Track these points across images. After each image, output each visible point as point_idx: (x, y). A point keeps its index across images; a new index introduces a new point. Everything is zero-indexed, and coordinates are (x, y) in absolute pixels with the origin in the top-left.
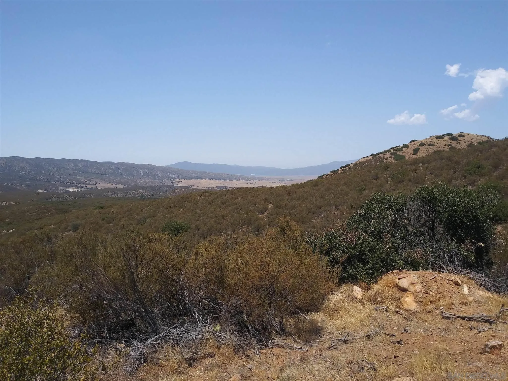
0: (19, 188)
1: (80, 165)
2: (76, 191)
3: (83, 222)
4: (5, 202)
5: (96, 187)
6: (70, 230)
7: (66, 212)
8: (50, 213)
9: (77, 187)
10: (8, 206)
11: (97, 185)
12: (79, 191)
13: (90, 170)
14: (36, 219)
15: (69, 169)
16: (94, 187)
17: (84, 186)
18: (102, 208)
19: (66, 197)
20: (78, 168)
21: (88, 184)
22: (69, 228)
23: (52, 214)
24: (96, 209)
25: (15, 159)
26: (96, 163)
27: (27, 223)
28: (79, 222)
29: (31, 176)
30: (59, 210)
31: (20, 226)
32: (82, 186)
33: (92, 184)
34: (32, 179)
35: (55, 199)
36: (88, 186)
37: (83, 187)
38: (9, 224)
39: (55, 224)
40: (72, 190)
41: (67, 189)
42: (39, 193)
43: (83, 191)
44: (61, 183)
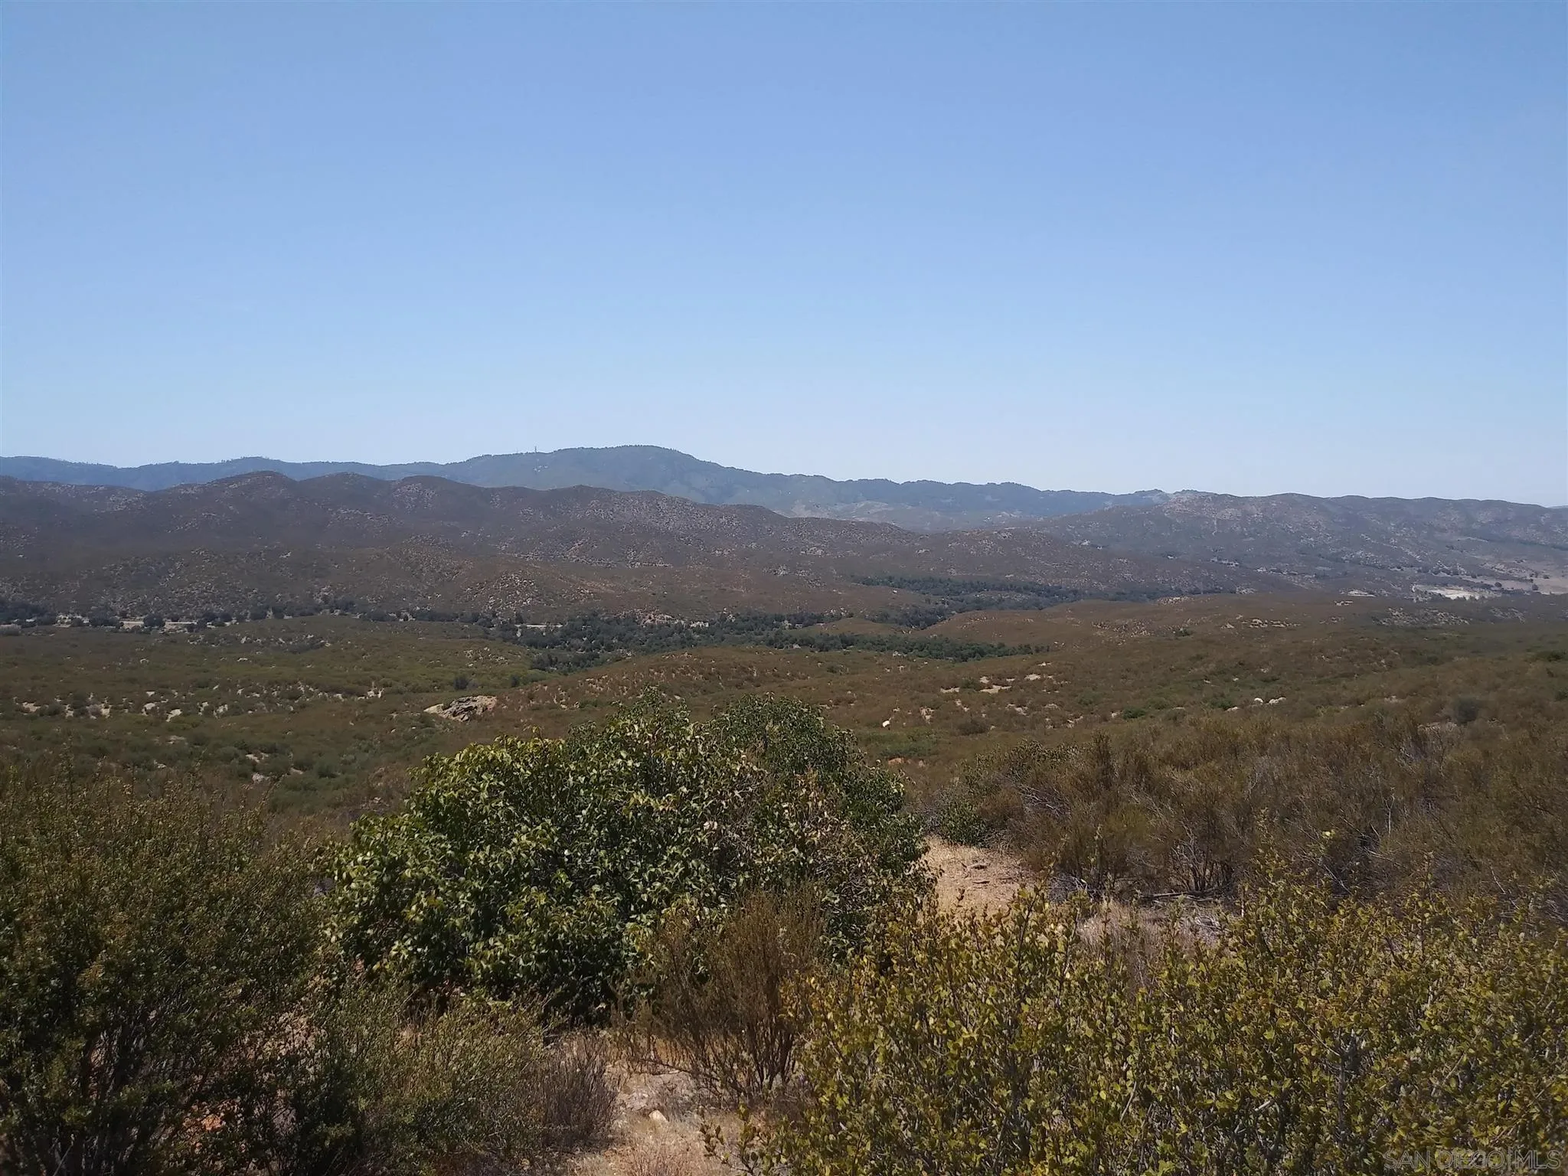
0: (1295, 581)
1: (1483, 517)
2: (1467, 598)
3: (1492, 697)
4: (1259, 621)
5: (1536, 588)
6: (1448, 718)
7: (1434, 661)
8: (1383, 661)
9: (1469, 586)
10: (1266, 631)
11: (1538, 581)
12: (1477, 598)
13: (1517, 533)
14: (1343, 676)
15: (1444, 530)
16: (1526, 587)
17: (1492, 582)
18: (1557, 657)
19: (1435, 614)
20: (1474, 526)
21: (1507, 577)
22: (1445, 712)
23: (1390, 665)
24: (1534, 660)
25: (1290, 501)
26: (1538, 510)
27: (1319, 683)
28: (1476, 696)
29: (1332, 551)
30: (1414, 652)
31: (1298, 689)
32: (1485, 582)
33: (1520, 580)
34: (1336, 559)
35: (1399, 617)
36: (1508, 585)
37: (1488, 587)
38: (1266, 681)
39: (1400, 695)
40: (1453, 594)
41: (1438, 592)
42: (1353, 598)
43: (1491, 599)
44: (1419, 571)
